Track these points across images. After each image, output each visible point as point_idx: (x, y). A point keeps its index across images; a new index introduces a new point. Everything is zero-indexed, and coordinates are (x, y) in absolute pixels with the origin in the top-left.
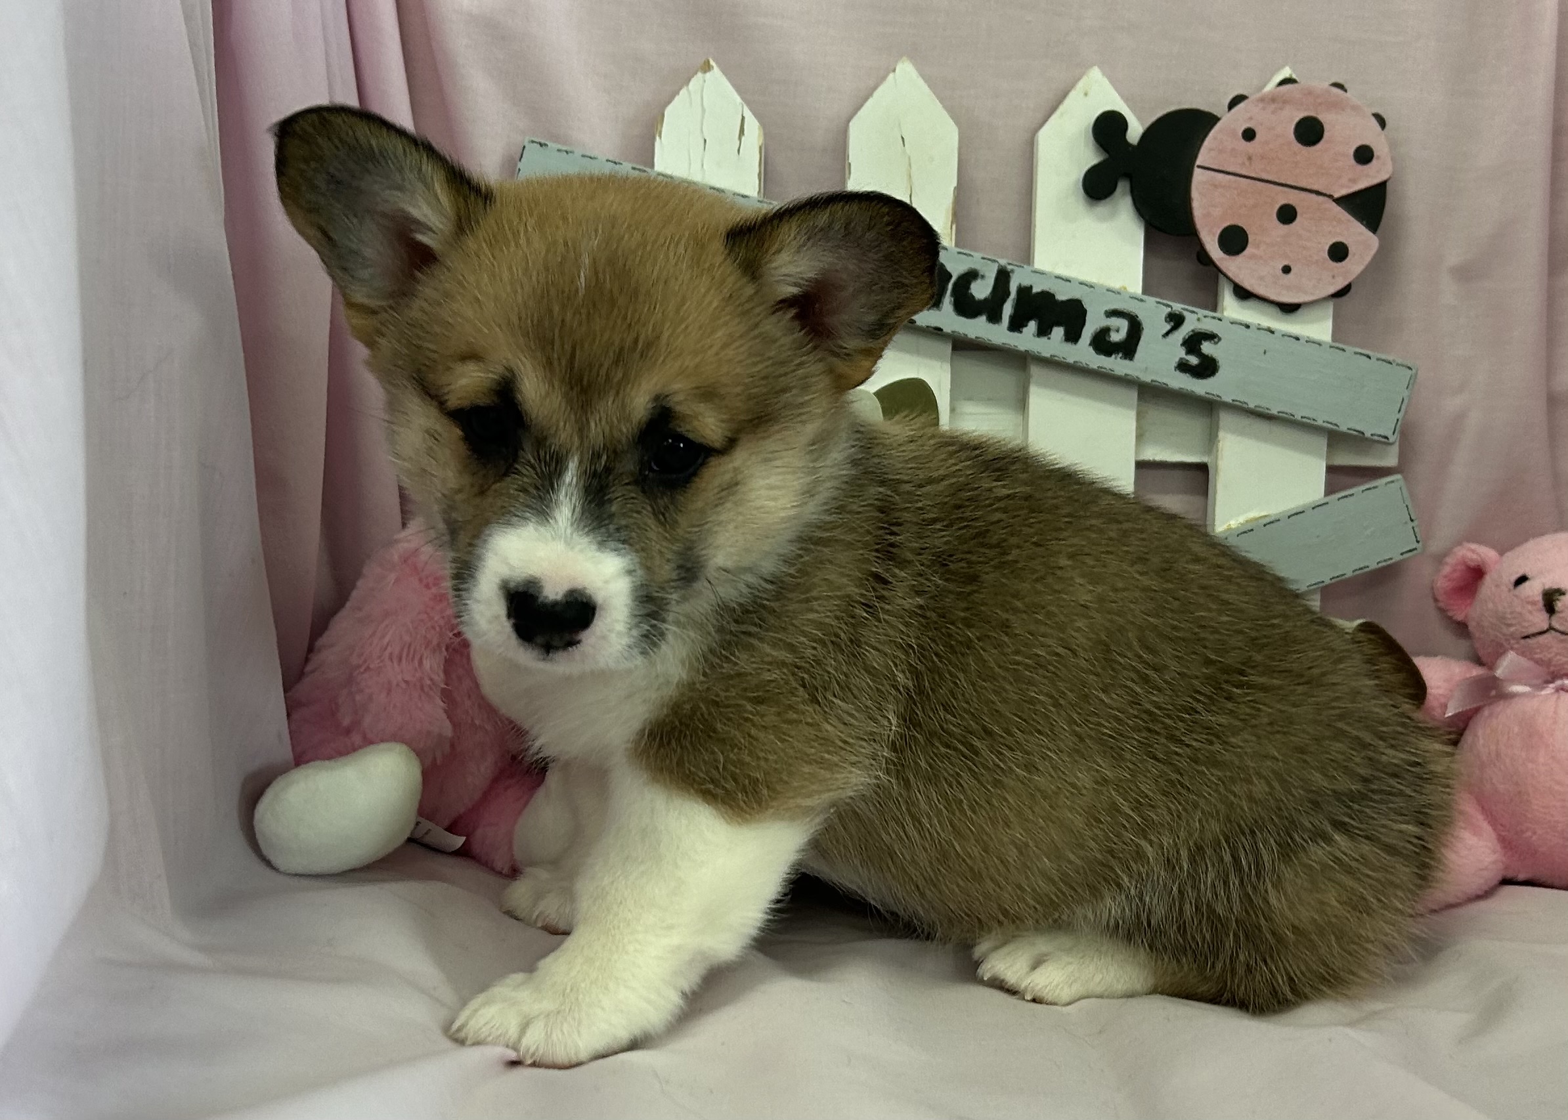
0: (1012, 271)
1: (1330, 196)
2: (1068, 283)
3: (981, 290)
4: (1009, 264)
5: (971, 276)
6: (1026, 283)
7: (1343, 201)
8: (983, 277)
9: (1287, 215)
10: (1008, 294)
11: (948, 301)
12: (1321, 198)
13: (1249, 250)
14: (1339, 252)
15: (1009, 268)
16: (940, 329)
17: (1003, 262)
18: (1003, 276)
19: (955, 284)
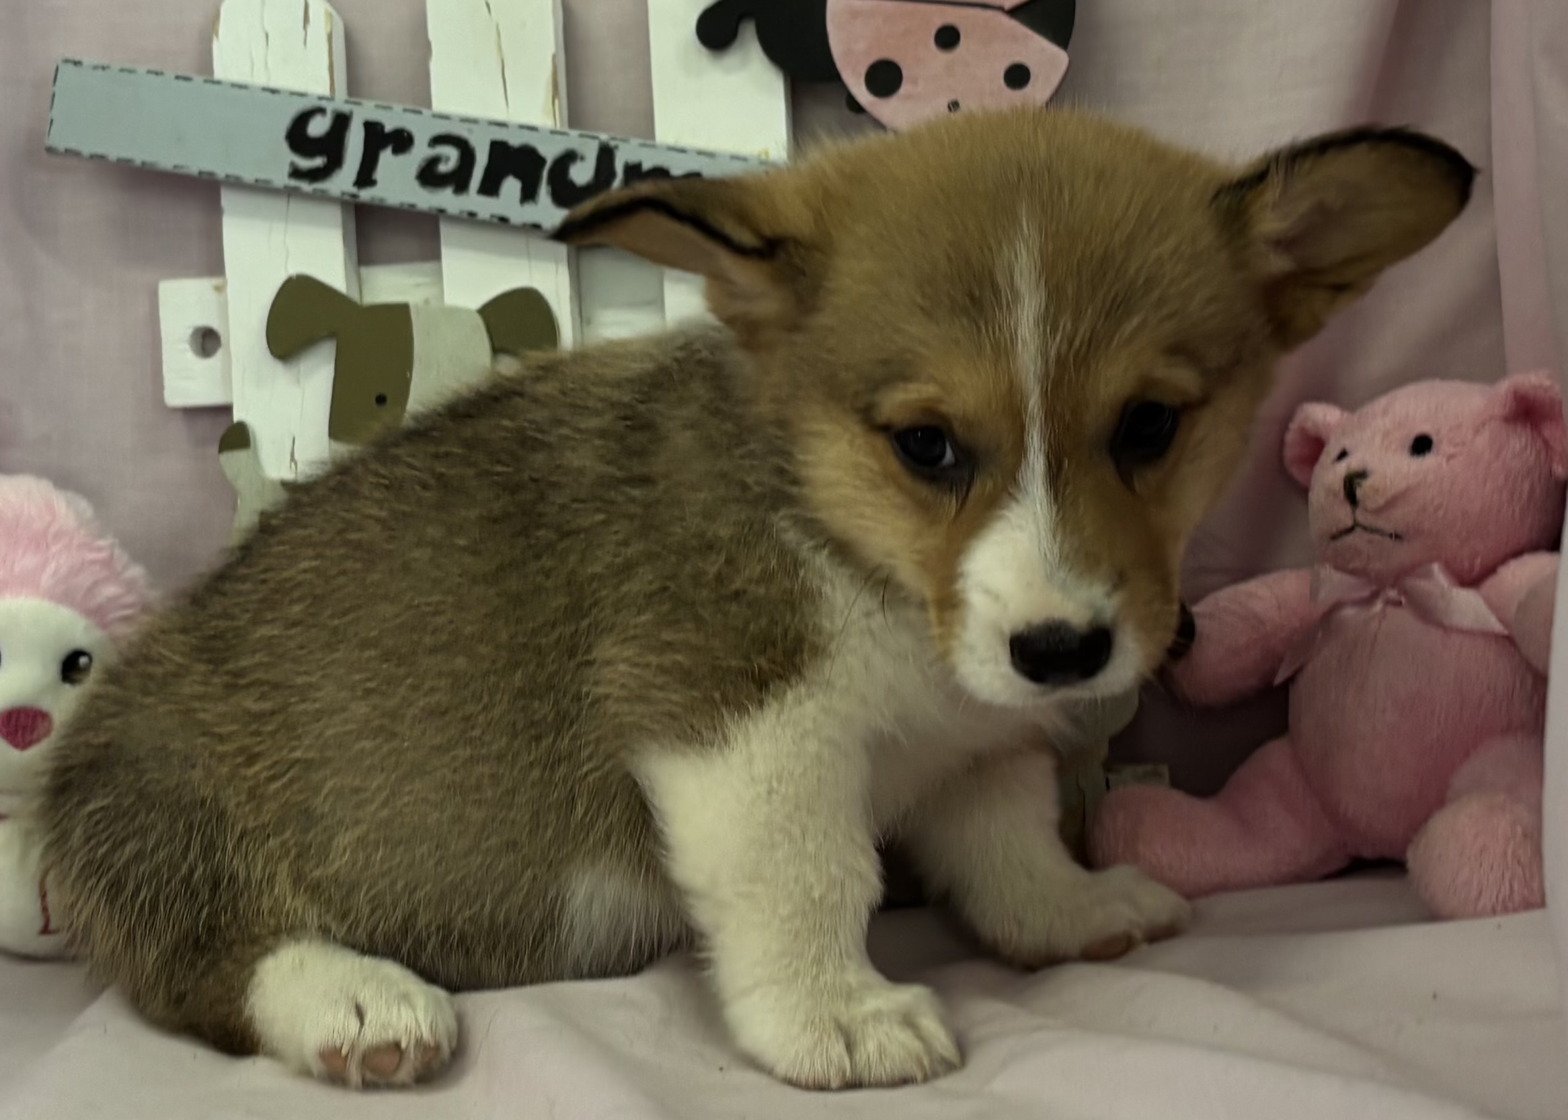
0: (616, 147)
1: (1000, 9)
2: (682, 155)
3: (581, 174)
4: (613, 139)
5: (569, 157)
6: (633, 159)
7: (1014, 12)
8: (582, 158)
9: (948, 38)
10: (612, 174)
11: (544, 191)
12: (989, 13)
13: (904, 88)
14: (1017, 76)
15: (612, 143)
16: (536, 227)
17: (604, 137)
18: (606, 154)
19: (551, 171)
